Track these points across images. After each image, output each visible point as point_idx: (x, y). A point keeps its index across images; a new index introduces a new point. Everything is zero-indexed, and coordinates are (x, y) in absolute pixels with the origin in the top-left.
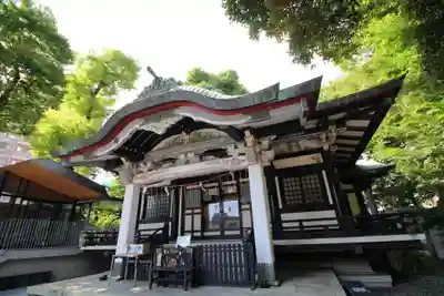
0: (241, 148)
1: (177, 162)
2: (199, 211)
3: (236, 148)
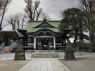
2: (41, 42)
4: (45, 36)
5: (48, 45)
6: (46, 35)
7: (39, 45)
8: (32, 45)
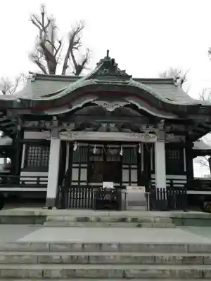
0: (151, 128)
1: (100, 129)
2: (86, 165)
3: (148, 127)
4: (108, 130)
5: (121, 183)
6: (112, 125)
7: (79, 181)
8: (38, 181)
